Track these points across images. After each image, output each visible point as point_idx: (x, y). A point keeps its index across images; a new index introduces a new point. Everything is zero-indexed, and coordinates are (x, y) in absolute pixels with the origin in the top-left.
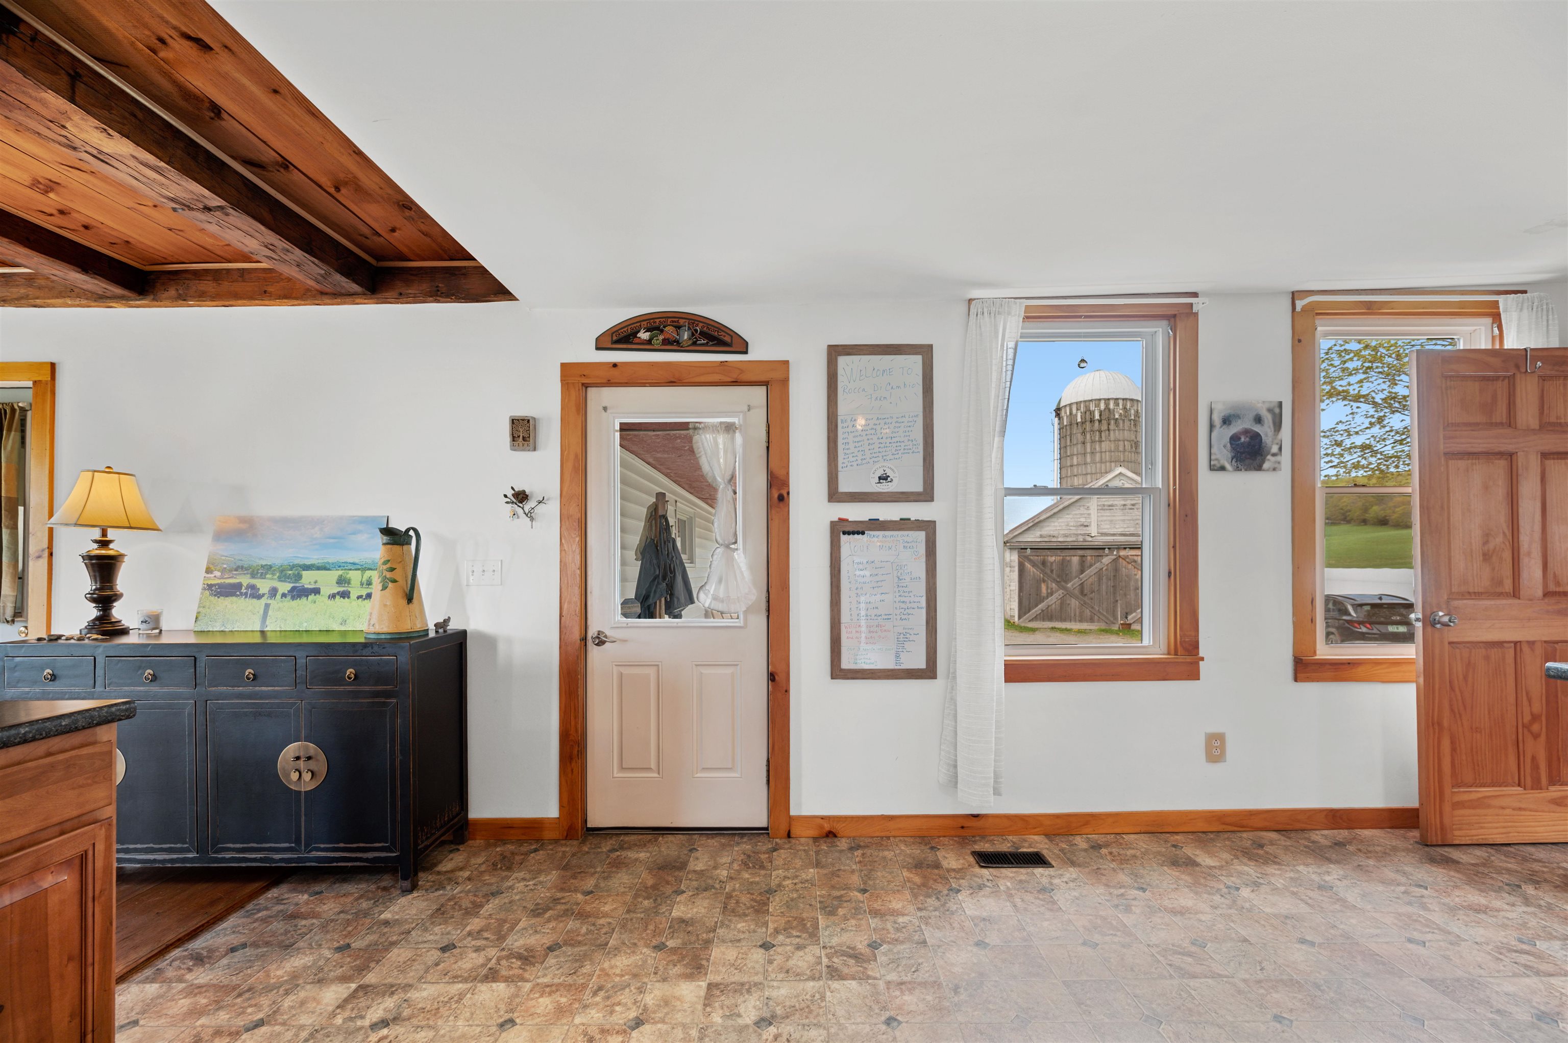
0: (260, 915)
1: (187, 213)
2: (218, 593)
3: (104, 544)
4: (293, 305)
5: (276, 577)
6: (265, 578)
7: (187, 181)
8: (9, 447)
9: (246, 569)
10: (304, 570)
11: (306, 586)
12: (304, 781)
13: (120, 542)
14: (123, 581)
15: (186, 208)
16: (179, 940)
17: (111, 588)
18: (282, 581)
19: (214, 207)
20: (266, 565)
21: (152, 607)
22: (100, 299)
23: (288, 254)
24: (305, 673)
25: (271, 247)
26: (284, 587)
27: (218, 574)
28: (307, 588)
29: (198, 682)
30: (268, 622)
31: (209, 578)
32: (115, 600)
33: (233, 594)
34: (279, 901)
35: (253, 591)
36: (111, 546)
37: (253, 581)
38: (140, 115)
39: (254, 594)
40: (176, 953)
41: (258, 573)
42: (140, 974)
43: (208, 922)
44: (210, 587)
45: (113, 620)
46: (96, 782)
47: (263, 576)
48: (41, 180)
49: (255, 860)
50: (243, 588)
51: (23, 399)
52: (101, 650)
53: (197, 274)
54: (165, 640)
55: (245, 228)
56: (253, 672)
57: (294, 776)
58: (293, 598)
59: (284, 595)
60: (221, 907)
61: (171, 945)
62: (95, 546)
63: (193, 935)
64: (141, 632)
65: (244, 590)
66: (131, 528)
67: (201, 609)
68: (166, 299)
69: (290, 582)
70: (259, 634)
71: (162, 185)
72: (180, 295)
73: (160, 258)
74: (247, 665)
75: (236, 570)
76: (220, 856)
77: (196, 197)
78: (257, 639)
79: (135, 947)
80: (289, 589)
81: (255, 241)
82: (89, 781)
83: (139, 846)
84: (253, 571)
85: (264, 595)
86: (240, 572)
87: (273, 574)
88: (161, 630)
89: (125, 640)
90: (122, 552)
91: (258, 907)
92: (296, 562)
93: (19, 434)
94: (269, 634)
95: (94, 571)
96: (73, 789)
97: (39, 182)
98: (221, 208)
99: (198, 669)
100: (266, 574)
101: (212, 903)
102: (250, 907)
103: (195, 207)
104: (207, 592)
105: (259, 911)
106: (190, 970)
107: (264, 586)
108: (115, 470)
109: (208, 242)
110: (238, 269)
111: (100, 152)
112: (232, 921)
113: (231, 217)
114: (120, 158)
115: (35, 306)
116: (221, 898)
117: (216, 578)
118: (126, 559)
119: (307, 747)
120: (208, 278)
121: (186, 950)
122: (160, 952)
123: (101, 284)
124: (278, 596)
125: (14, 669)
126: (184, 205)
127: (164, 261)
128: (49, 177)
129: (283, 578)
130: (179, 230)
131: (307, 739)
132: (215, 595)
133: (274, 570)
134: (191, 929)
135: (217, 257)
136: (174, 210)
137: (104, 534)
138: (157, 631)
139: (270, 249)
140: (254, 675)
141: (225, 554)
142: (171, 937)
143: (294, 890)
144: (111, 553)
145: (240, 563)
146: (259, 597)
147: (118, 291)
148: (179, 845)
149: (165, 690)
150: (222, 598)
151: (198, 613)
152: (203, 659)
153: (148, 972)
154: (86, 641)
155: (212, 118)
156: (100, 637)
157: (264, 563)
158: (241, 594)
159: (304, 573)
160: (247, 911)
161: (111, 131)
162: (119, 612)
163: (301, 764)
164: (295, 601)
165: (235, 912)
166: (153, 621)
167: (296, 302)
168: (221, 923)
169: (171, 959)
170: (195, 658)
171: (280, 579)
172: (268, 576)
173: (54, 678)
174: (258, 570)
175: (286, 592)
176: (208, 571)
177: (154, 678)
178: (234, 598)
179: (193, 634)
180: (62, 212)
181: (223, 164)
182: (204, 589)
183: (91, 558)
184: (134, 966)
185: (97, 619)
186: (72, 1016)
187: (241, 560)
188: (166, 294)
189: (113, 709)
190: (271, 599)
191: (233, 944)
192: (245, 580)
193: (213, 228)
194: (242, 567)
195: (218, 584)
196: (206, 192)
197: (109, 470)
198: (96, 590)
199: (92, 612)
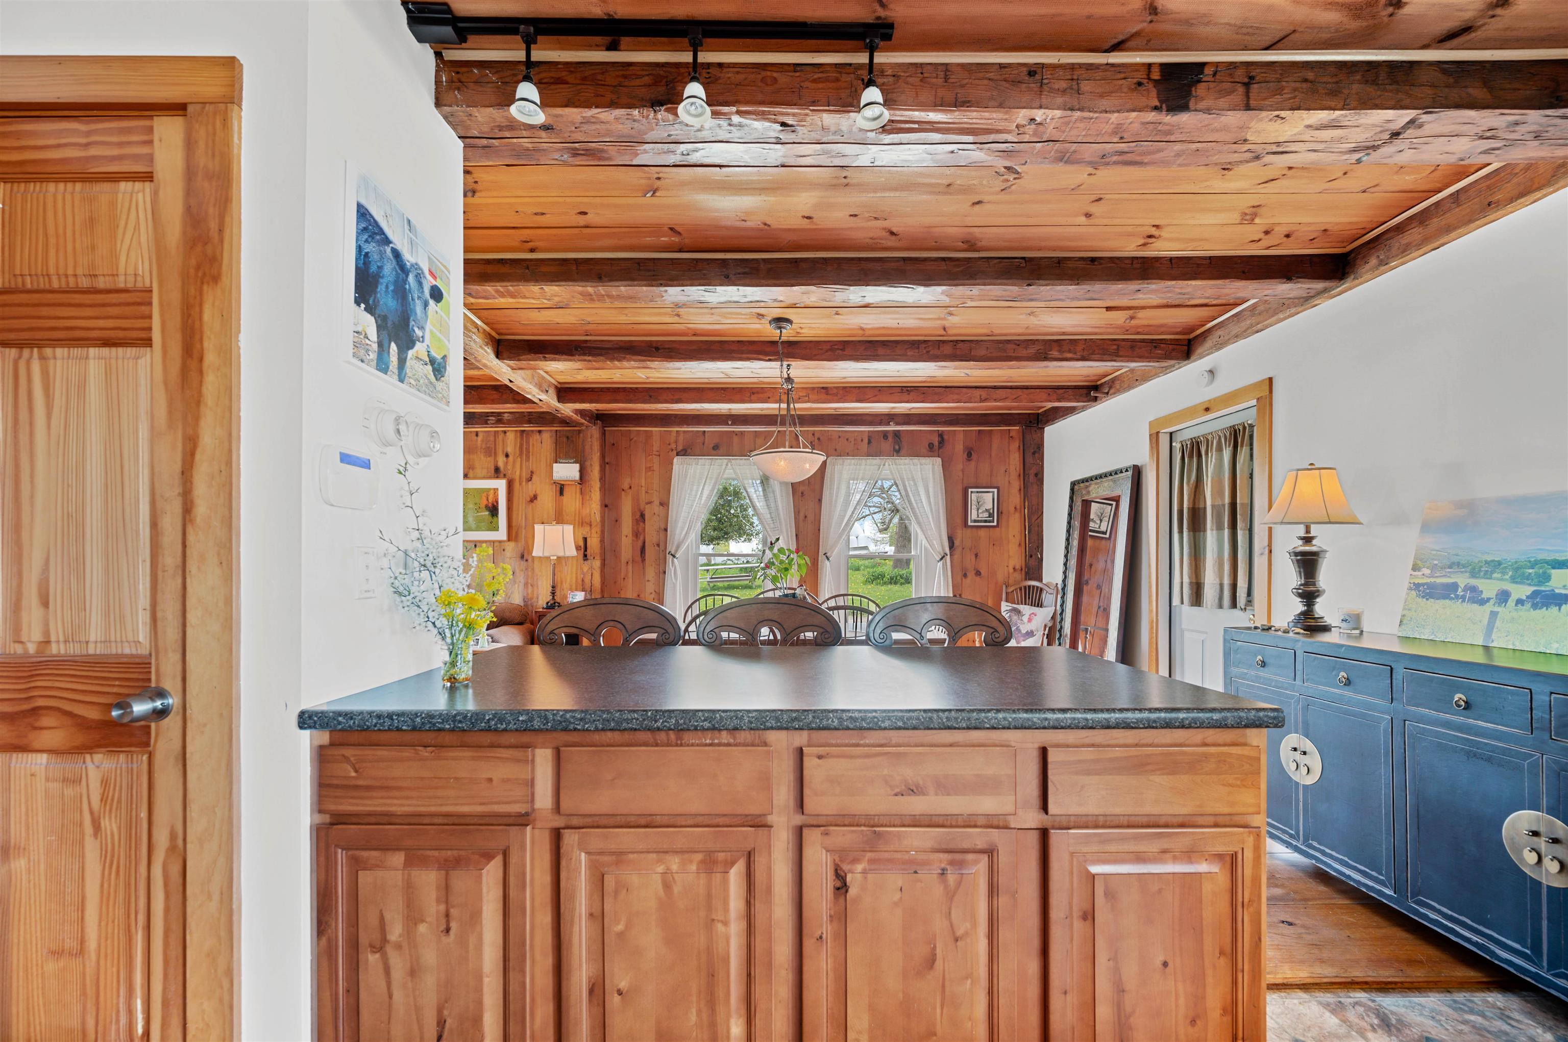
0: (1472, 1018)
1: (1375, 156)
2: (1427, 594)
3: (1308, 540)
4: (1535, 201)
5: (1507, 577)
6: (1491, 578)
7: (1366, 114)
8: (1242, 461)
9: (1464, 567)
10: (1554, 568)
11: (1557, 591)
12: (1547, 870)
13: (1324, 537)
14: (1324, 577)
15: (1370, 151)
16: (1366, 983)
17: (1314, 584)
18: (1516, 583)
19: (1403, 127)
20: (1493, 561)
21: (1353, 607)
22: (1306, 301)
23: (1517, 128)
24: (1547, 716)
25: (1489, 134)
26: (1524, 591)
27: (1427, 571)
28: (1560, 594)
29: (1394, 696)
30: (1494, 636)
31: (1416, 577)
32: (1318, 596)
33: (1446, 597)
34: (1504, 1016)
35: (1474, 594)
36: (1314, 542)
37: (1474, 582)
38: (1310, 75)
39: (1475, 597)
40: (1361, 996)
41: (1480, 571)
42: (1322, 994)
43: (1402, 983)
44: (1417, 586)
45: (1317, 616)
46: (1245, 786)
47: (1488, 576)
48: (1247, 211)
49: (1468, 940)
50: (1460, 590)
51: (1249, 417)
52: (1300, 644)
53: (1399, 229)
54: (1367, 643)
55: (1446, 130)
56: (1464, 698)
57: (1532, 858)
58: (1535, 606)
59: (1520, 602)
60: (1419, 974)
61: (1358, 983)
62: (1300, 542)
63: (1384, 987)
64: (1341, 631)
65: (1460, 592)
66: (1330, 523)
67: (1405, 612)
68: (1367, 271)
69: (1530, 585)
70: (1481, 651)
71: (1340, 140)
72: (1381, 261)
73: (1359, 231)
74: (1459, 688)
75: (1450, 567)
76: (1421, 910)
77: (1379, 129)
78: (1479, 657)
79: (1322, 961)
80: (1528, 593)
81: (1464, 140)
82: (1239, 783)
83: (1334, 853)
84: (1474, 569)
85: (1489, 600)
86: (1455, 569)
87: (1504, 573)
88: (1362, 631)
89: (1325, 638)
90: (1325, 548)
91: (1470, 1005)
92: (1541, 556)
93: (1248, 448)
94: (1495, 652)
95: (1299, 567)
96: (1224, 785)
97: (1246, 214)
98: (1412, 122)
99: (1394, 681)
100: (1492, 573)
101: (1411, 962)
102: (1460, 997)
103: (1380, 143)
104: (1414, 593)
105: (1472, 1011)
106: (1374, 1030)
107: (1489, 588)
108: (1317, 466)
109: (1408, 181)
110: (1451, 195)
111: (1278, 144)
112: (1432, 1000)
113: (1426, 127)
114: (1296, 138)
115: (1257, 332)
116: (1421, 962)
117: (1424, 576)
118: (1327, 555)
119: (1552, 824)
120: (1413, 226)
121: (1374, 1001)
122: (1344, 983)
123: (1303, 286)
124: (1511, 602)
125: (1236, 651)
126: (1368, 148)
127: (1364, 232)
128: (1252, 204)
129: (1519, 577)
130: (1374, 186)
131: (1551, 811)
132: (1423, 597)
133: (1506, 568)
134: (1382, 980)
135: (1421, 194)
136: (1359, 161)
137: (1308, 531)
138: (1358, 632)
139: (1487, 138)
140: (1466, 703)
141: (1437, 548)
142: (1358, 973)
143: (1530, 1015)
144: (1314, 549)
145: (1455, 559)
146: (1483, 602)
147: (1319, 285)
148: (1374, 873)
149: (1360, 697)
150: (1432, 600)
151: (1403, 616)
152: (1399, 673)
153: (1329, 998)
154: (1291, 634)
155: (1391, 15)
156: (1302, 631)
157: (1489, 558)
158: (1457, 597)
159: (1554, 573)
160: (1455, 1001)
161: (1283, 114)
162: (1321, 608)
163: (1542, 844)
164: (1538, 611)
165: (1438, 992)
166: (1354, 621)
167: (1538, 194)
168: (1418, 994)
169: (1356, 1000)
170: (1392, 669)
171: (1513, 580)
172: (1495, 575)
173: (1263, 664)
174: (1481, 567)
175: (1524, 598)
176: (1415, 568)
177: (1348, 682)
178: (1447, 602)
179: (1397, 640)
180: (1267, 233)
181: (1412, 64)
182: (1410, 589)
183: (1296, 554)
184: (1318, 981)
185: (1303, 613)
186: (1224, 1010)
187: (1457, 555)
188: (1367, 267)
189: (1261, 714)
190: (1499, 605)
191: (1430, 1033)
192: (1463, 580)
193: (1407, 157)
194: (1458, 564)
195: (1425, 584)
196: (1390, 114)
197: (1312, 467)
198: (1301, 585)
199: (1299, 606)
